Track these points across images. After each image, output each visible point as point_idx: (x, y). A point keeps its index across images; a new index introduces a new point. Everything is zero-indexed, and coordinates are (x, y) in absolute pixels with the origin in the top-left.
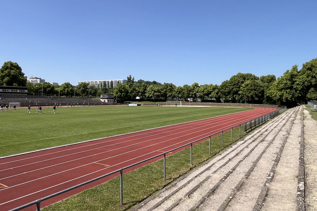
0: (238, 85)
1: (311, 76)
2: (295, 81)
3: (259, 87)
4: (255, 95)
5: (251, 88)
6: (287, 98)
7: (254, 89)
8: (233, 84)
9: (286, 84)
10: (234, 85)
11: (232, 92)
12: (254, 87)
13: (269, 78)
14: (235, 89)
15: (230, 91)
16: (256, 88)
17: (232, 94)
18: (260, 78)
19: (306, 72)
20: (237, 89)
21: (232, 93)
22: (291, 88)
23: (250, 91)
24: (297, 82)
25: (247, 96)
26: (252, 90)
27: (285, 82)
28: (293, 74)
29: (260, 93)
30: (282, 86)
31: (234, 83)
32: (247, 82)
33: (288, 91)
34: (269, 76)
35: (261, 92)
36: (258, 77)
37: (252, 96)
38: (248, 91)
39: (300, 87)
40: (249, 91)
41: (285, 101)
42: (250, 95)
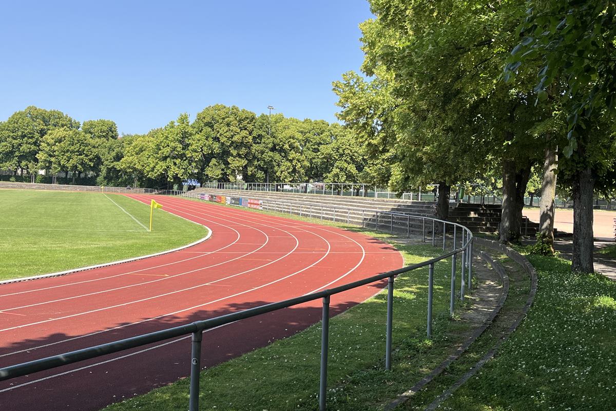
1: (213, 138)
2: (188, 145)
3: (90, 147)
4: (82, 164)
6: (177, 174)
12: (78, 145)
14: (25, 148)
19: (204, 130)
32: (59, 132)
34: (103, 123)
35: (94, 159)
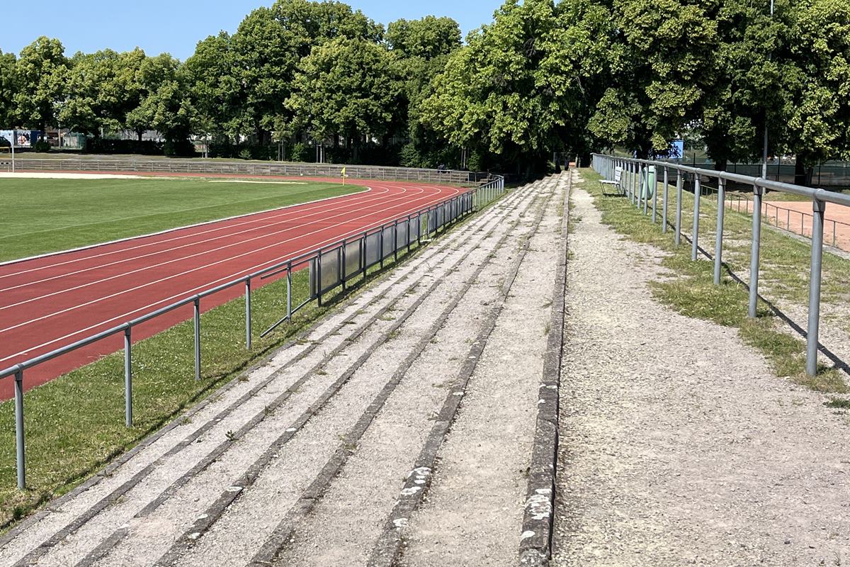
0: (279, 63)
1: (608, 33)
2: (542, 54)
3: (383, 78)
4: (366, 117)
5: (347, 80)
6: (509, 135)
7: (359, 88)
8: (255, 55)
9: (504, 66)
10: (262, 61)
11: (250, 100)
12: (359, 74)
13: (431, 35)
15: (242, 96)
16: (372, 84)
17: (251, 109)
18: (386, 28)
19: (589, 13)
20: (276, 86)
21: (252, 105)
22: (524, 87)
23: (338, 96)
24: (551, 60)
25: (329, 124)
26: (348, 90)
27: (499, 55)
28: (535, 17)
29: (386, 107)
30: (485, 74)
31: (261, 53)
32: (328, 49)
33: (512, 99)
34: (429, 23)
35: (392, 104)
36: (376, 24)
37: (350, 124)
38: (329, 98)
39: (560, 85)
40: (334, 96)
41: (498, 152)
42: (338, 119)
